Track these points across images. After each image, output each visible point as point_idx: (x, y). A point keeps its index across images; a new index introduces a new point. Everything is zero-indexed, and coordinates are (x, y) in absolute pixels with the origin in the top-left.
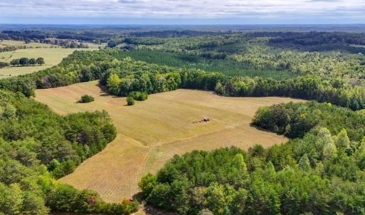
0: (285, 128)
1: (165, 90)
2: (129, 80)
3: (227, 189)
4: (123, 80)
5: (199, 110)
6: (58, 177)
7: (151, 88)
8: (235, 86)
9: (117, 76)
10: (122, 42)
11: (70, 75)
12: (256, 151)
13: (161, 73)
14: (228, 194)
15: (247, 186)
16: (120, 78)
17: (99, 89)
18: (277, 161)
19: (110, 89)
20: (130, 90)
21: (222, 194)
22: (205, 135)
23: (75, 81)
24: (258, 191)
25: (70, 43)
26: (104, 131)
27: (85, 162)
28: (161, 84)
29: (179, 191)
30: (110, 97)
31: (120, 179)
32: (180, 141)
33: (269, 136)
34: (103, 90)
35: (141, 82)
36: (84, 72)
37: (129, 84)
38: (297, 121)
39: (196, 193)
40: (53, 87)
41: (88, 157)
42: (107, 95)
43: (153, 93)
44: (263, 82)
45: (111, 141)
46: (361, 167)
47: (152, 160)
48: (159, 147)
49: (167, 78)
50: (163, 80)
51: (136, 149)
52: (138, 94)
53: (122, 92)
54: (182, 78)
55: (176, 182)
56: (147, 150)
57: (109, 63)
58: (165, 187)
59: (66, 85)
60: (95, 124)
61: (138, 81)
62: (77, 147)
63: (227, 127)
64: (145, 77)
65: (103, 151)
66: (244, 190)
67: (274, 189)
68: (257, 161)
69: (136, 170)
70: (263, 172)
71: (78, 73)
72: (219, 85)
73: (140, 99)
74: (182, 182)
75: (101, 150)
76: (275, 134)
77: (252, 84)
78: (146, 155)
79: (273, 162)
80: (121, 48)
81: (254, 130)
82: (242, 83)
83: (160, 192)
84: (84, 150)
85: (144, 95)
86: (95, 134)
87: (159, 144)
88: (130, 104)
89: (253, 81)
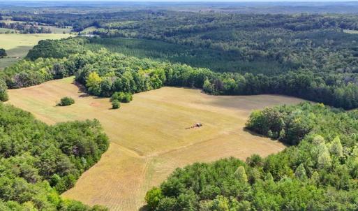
0: (279, 133)
1: (149, 88)
2: (111, 79)
3: (231, 202)
4: (104, 79)
5: (190, 113)
6: (60, 192)
7: (135, 88)
8: (224, 83)
9: (96, 75)
10: (90, 26)
11: (42, 72)
12: (254, 161)
13: (143, 69)
14: (232, 206)
15: (250, 199)
16: (100, 76)
17: (76, 89)
18: (275, 172)
19: (90, 89)
20: (113, 91)
21: (226, 206)
22: (200, 143)
23: (47, 79)
24: (260, 203)
25: (28, 27)
26: (98, 142)
27: (83, 175)
28: (145, 82)
29: (185, 205)
30: (91, 98)
31: (123, 192)
32: (176, 150)
33: (263, 142)
34: (82, 90)
35: (124, 81)
36: (57, 68)
37: (111, 83)
38: (292, 126)
39: (202, 206)
40: (24, 86)
41: (85, 169)
42: (87, 96)
43: (136, 92)
44: (254, 78)
45: (104, 151)
46: (353, 175)
47: (152, 172)
48: (155, 157)
49: (151, 75)
50: (147, 78)
51: (133, 159)
52: (122, 95)
53: (104, 92)
54: (167, 75)
55: (182, 195)
56: (143, 161)
57: (83, 57)
58: (171, 201)
59: (39, 83)
60: (88, 134)
61: (120, 79)
62: (74, 160)
63: (221, 133)
64: (128, 75)
65: (99, 162)
66: (247, 202)
67: (275, 200)
68: (256, 172)
69: (137, 182)
70: (264, 183)
71: (50, 69)
72: (207, 82)
73: (125, 101)
74: (188, 196)
75: (97, 162)
76: (269, 139)
77: (242, 81)
78: (144, 166)
79: (272, 172)
80: (90, 33)
81: (248, 135)
82: (232, 81)
83: (167, 205)
84: (82, 162)
85: (128, 95)
86: (90, 145)
87: (155, 154)
88: (115, 107)
89: (242, 77)
